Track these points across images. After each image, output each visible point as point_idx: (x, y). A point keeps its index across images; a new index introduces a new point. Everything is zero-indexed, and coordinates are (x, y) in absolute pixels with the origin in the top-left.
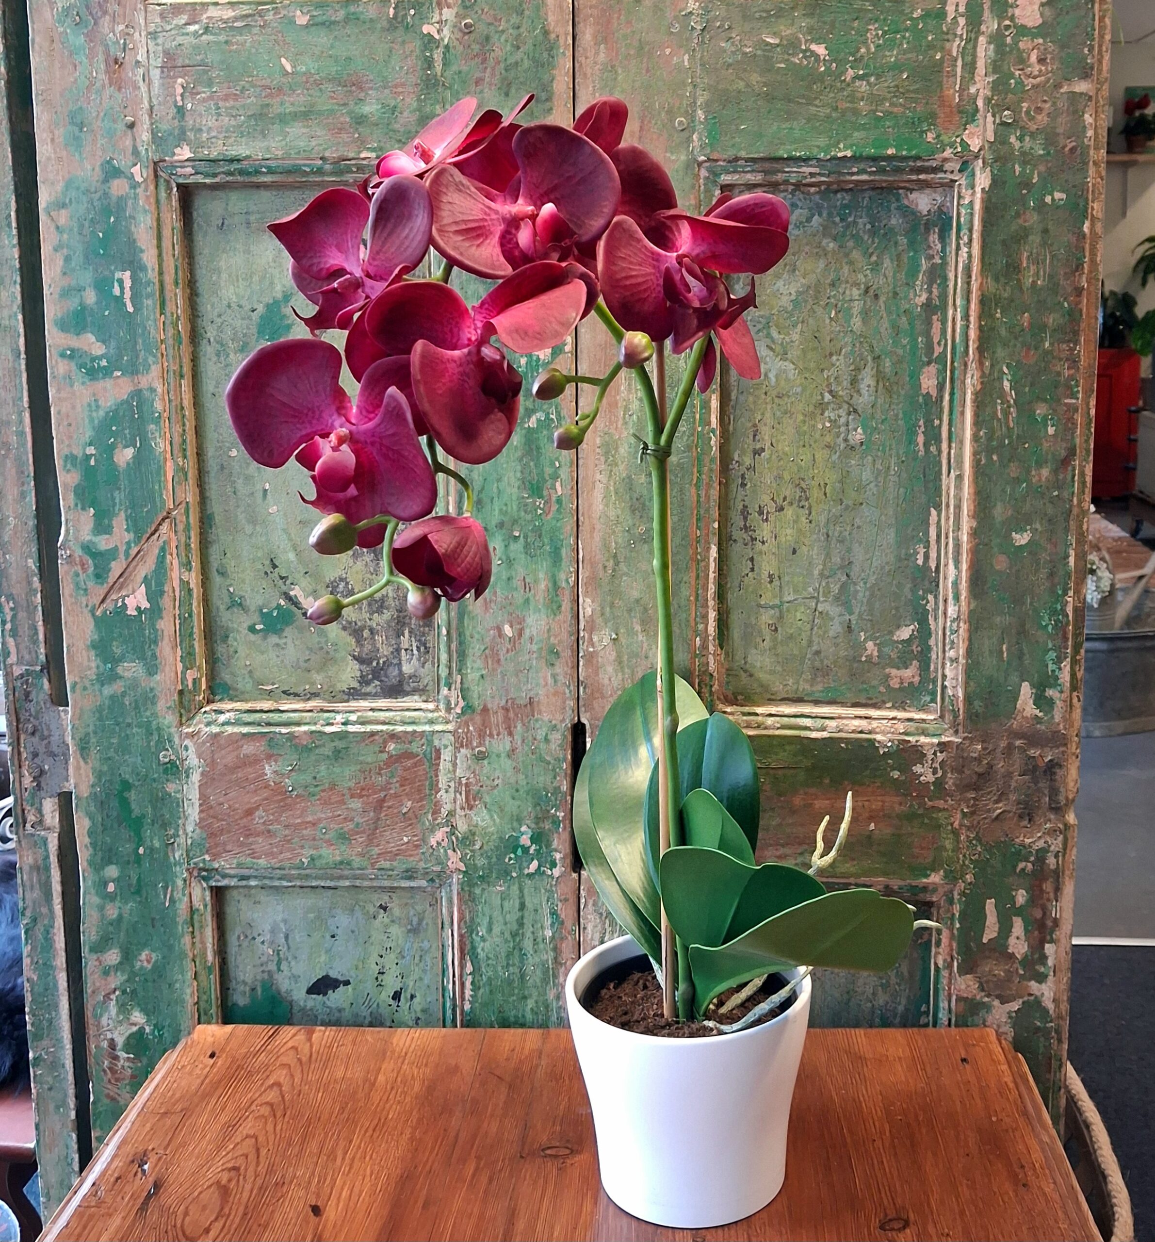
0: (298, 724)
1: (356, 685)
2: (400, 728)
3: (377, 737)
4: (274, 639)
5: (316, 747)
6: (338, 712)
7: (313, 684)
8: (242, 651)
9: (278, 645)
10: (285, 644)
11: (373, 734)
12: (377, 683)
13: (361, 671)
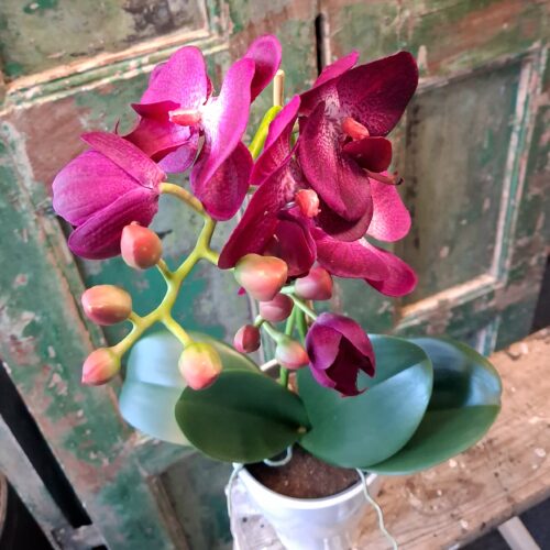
0: (98, 78)
1: (133, 32)
4: (50, 13)
5: (120, 92)
6: (129, 60)
7: (95, 41)
8: (24, 32)
9: (55, 18)
10: (62, 15)
12: (151, 26)
13: (135, 20)
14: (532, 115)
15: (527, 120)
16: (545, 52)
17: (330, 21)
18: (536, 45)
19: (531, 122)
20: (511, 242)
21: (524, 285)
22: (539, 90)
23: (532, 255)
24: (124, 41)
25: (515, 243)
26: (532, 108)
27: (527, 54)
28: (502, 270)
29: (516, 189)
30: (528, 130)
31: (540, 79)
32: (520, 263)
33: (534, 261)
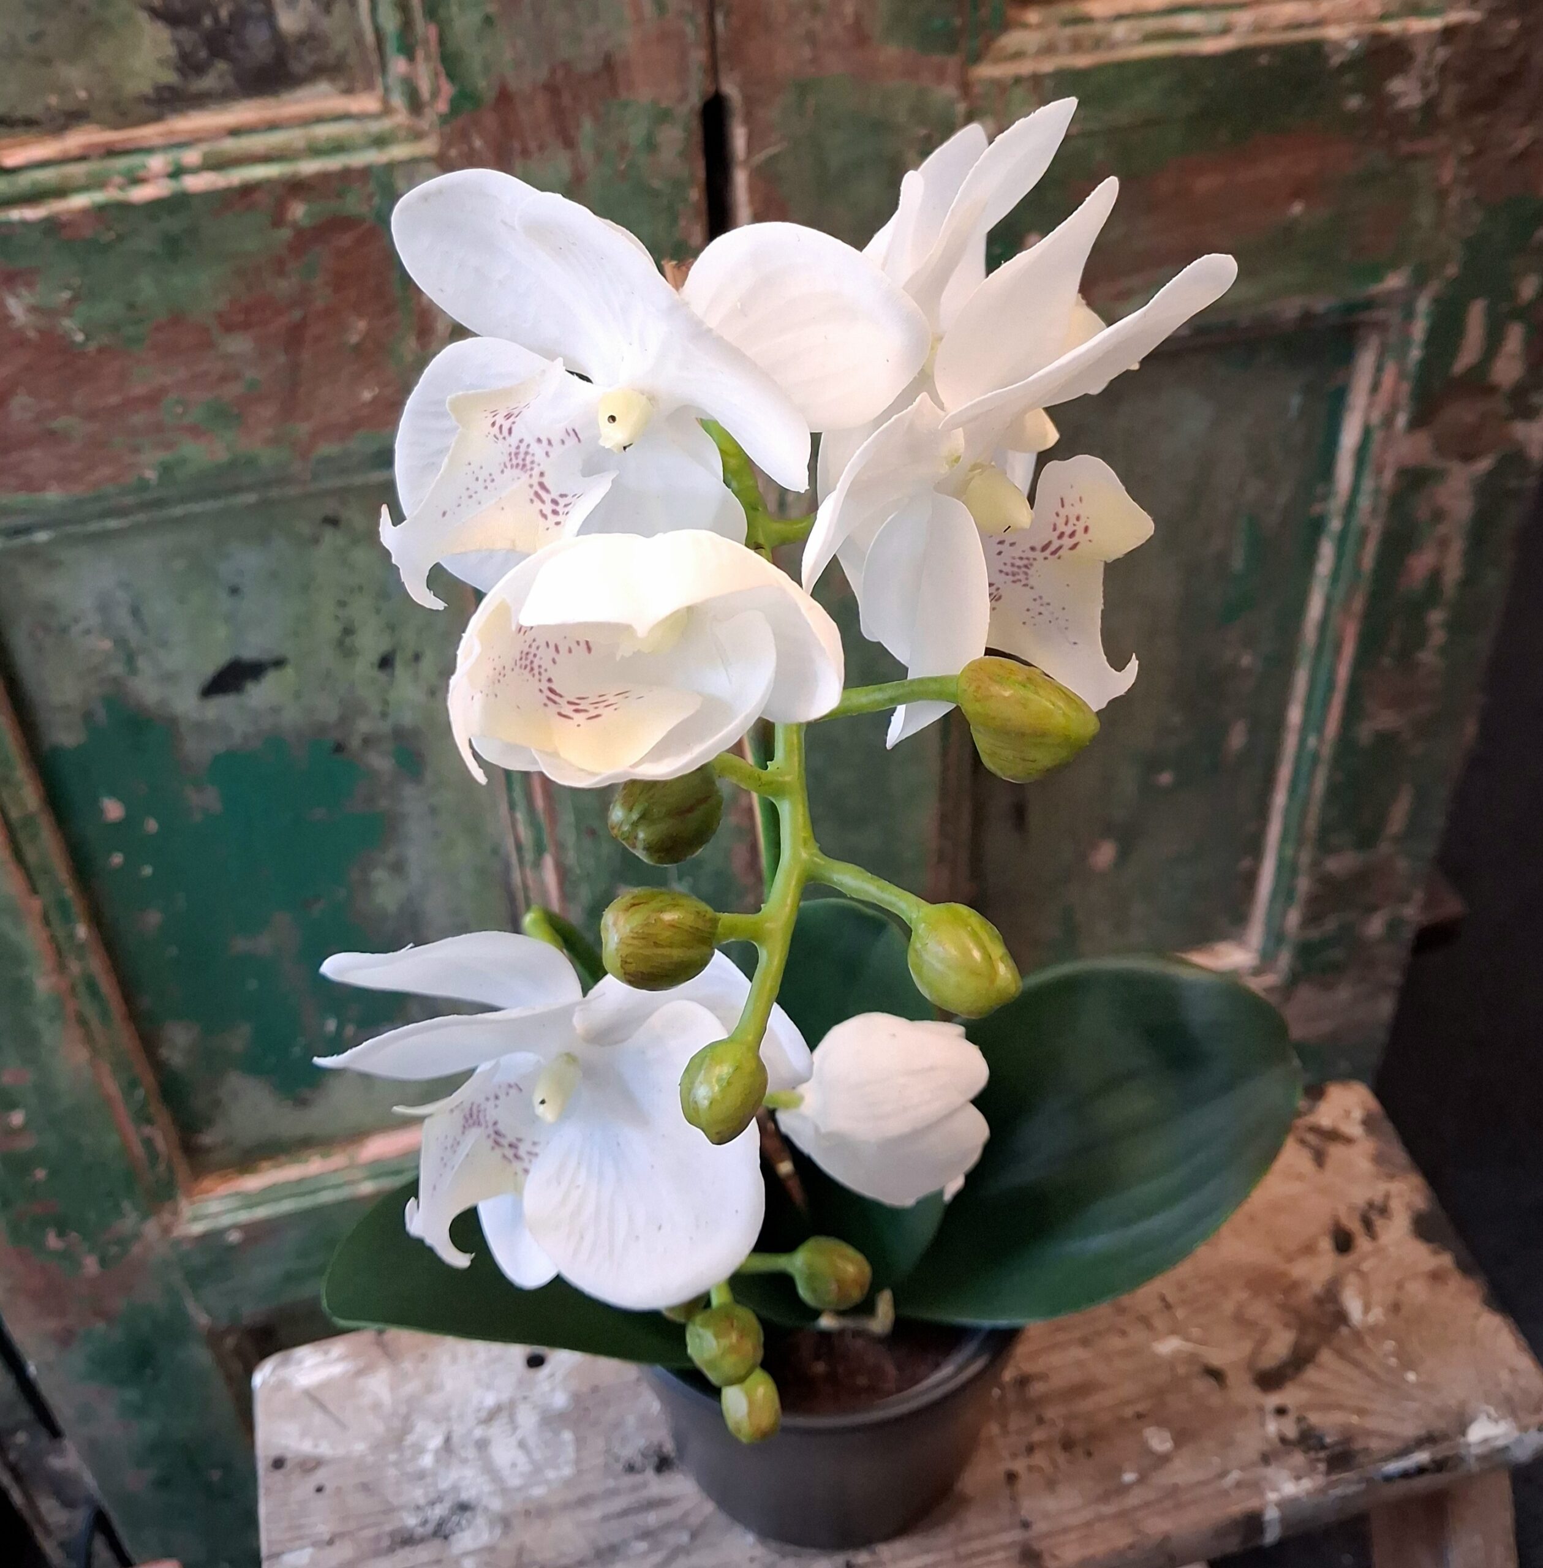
0: (61, 194)
1: (169, 77)
2: (309, 167)
3: (257, 196)
5: (120, 238)
6: (150, 150)
7: (64, 90)
11: (247, 190)
12: (221, 66)
13: (178, 43)
14: (1377, 491)
15: (1364, 503)
16: (1423, 305)
17: (749, 119)
18: (1394, 281)
19: (1374, 511)
20: (1305, 858)
21: (1344, 993)
22: (1401, 420)
23: (1371, 909)
24: (145, 99)
25: (1316, 864)
26: (1379, 471)
27: (1370, 304)
28: (1275, 937)
29: (1326, 704)
30: (1364, 533)
31: (1406, 387)
32: (1331, 924)
33: (1375, 926)
